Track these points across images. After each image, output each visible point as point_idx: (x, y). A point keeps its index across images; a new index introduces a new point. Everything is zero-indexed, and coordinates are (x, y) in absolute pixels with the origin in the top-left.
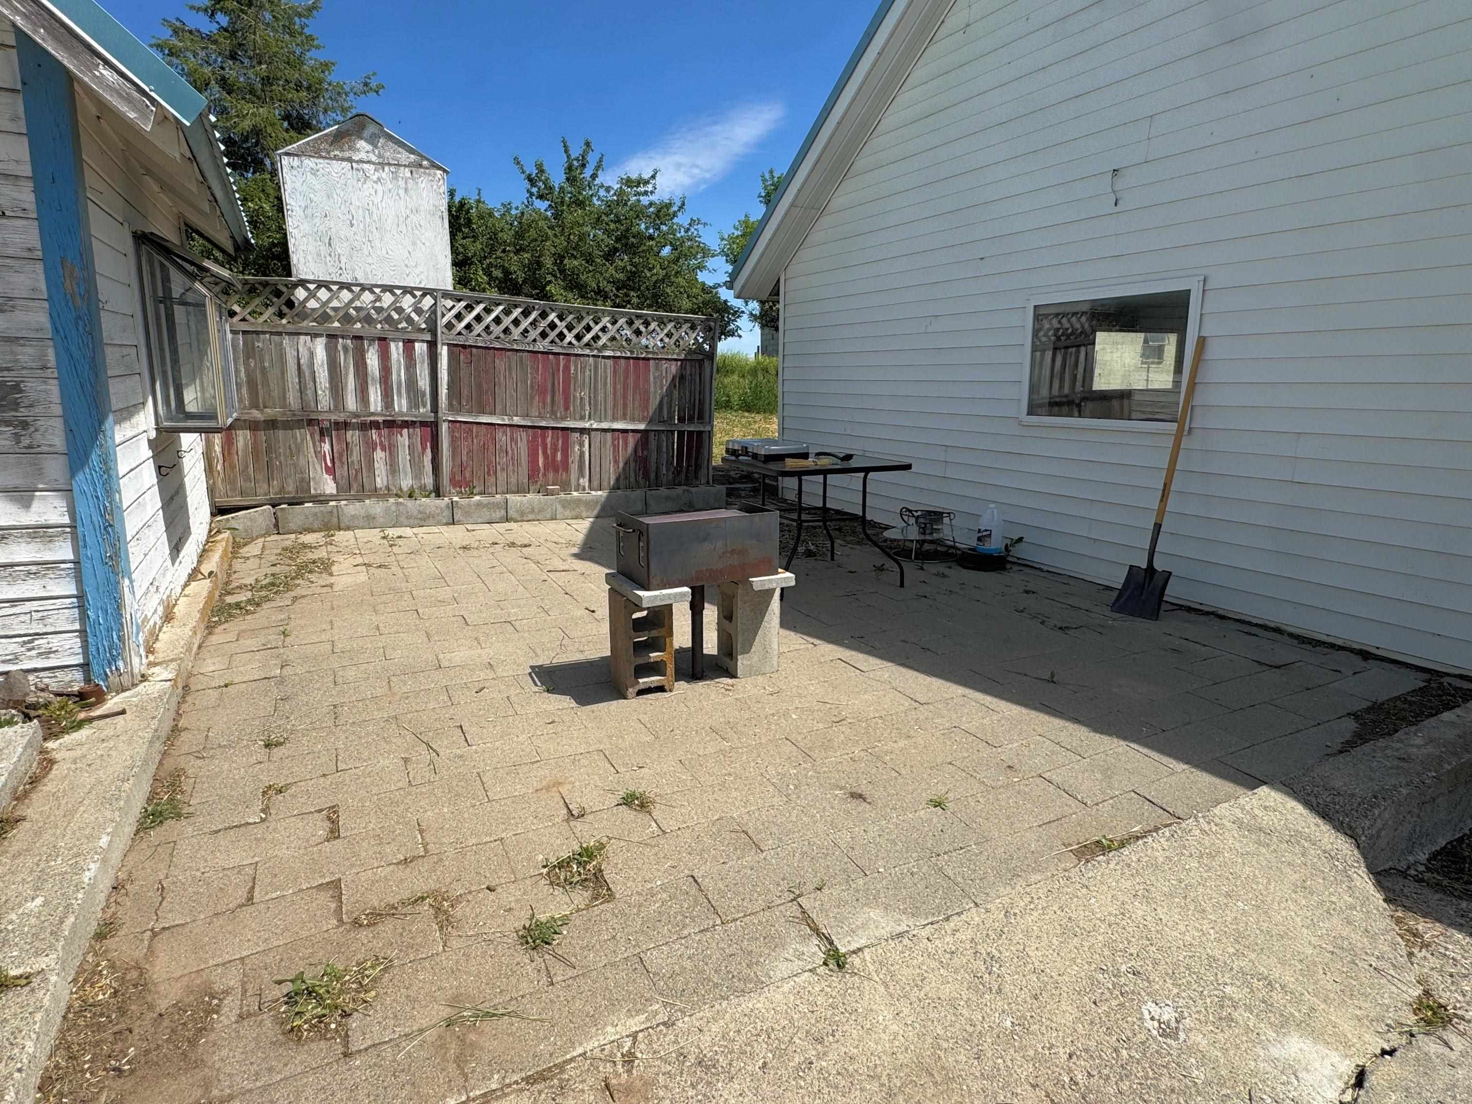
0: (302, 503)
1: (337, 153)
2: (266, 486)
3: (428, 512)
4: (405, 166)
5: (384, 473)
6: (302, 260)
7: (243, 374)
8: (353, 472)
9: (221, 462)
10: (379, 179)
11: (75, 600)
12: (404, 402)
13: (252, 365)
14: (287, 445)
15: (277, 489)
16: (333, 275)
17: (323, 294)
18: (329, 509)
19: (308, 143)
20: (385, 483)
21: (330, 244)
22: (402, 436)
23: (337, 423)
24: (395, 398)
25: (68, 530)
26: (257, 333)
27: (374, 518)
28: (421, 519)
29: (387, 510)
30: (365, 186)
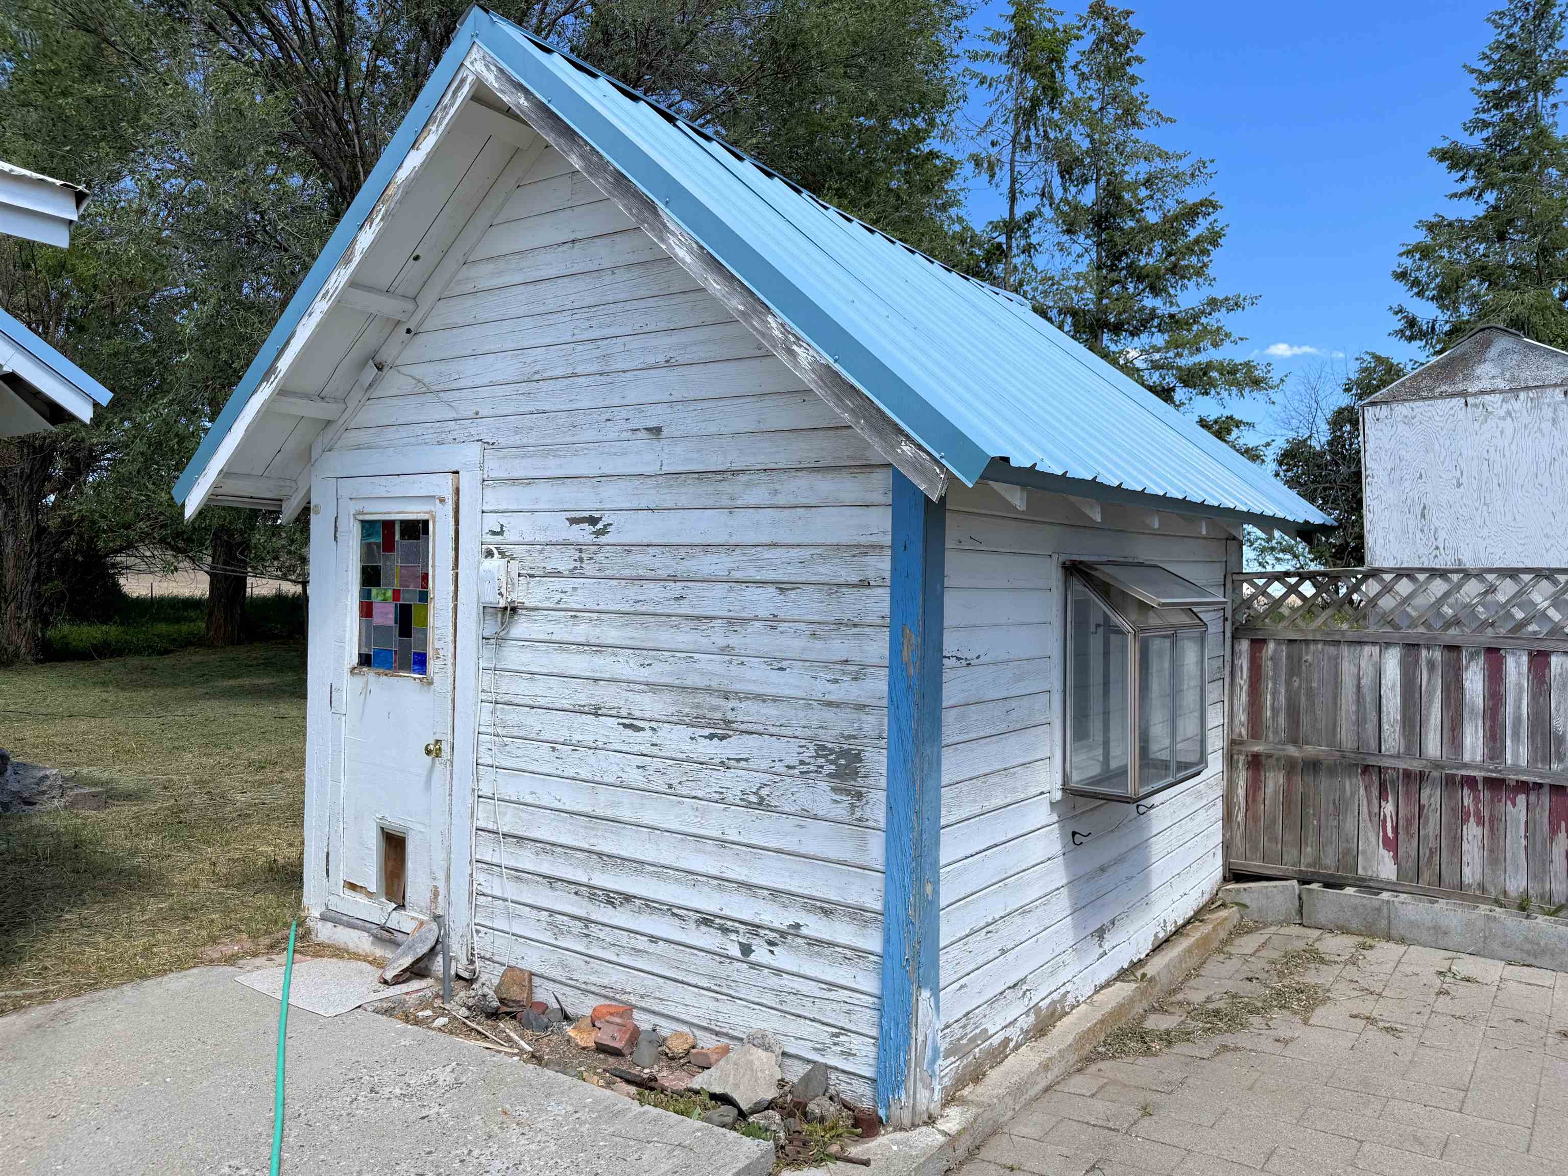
0: (1341, 887)
1: (1443, 388)
2: (1295, 852)
3: (1542, 943)
4: (1556, 385)
5: (1478, 860)
6: (1381, 541)
7: (1282, 698)
8: (1425, 852)
9: (1243, 810)
10: (1509, 413)
11: (875, 1000)
12: (1524, 752)
13: (1296, 684)
14: (1331, 798)
15: (1310, 860)
16: (1424, 559)
17: (1404, 587)
18: (1376, 904)
19: (1403, 384)
20: (1478, 877)
21: (1423, 516)
22: (1514, 805)
23: (1407, 774)
24: (1508, 742)
25: (880, 917)
26: (1307, 642)
27: (1446, 933)
28: (1528, 953)
29: (1469, 924)
30: (1484, 427)
